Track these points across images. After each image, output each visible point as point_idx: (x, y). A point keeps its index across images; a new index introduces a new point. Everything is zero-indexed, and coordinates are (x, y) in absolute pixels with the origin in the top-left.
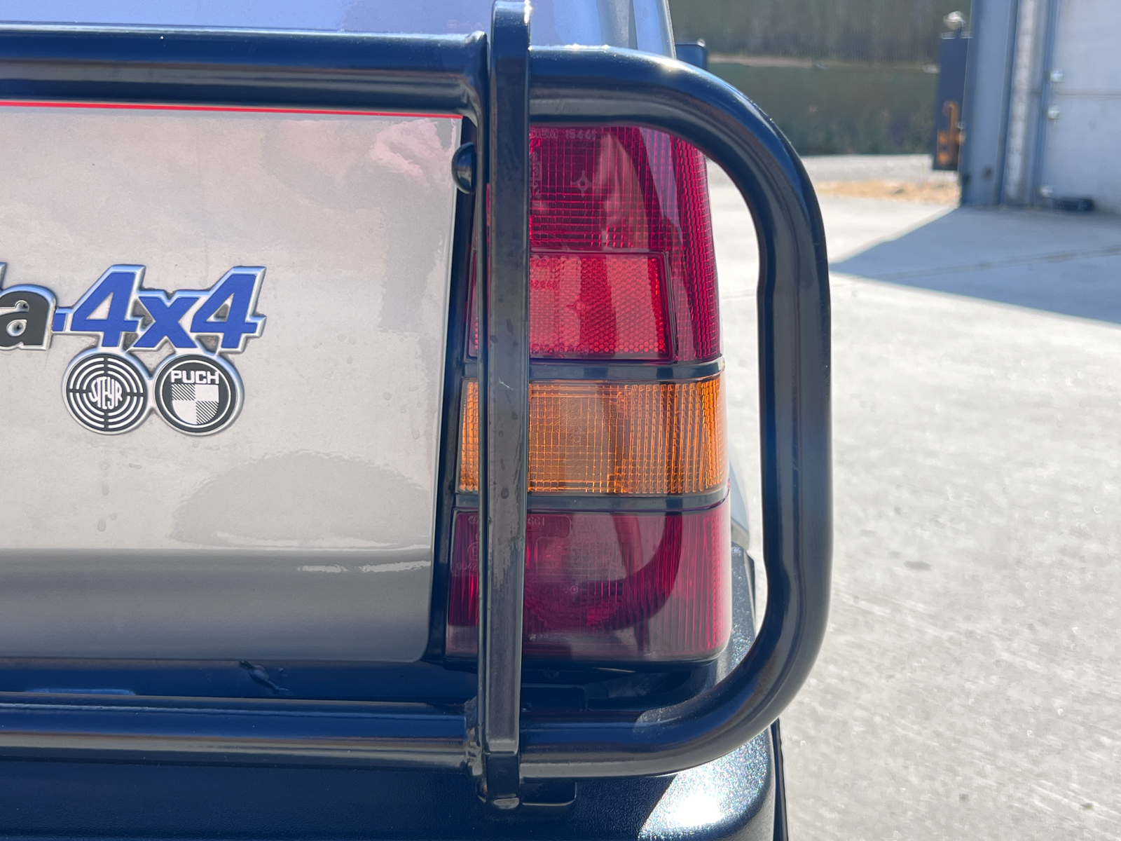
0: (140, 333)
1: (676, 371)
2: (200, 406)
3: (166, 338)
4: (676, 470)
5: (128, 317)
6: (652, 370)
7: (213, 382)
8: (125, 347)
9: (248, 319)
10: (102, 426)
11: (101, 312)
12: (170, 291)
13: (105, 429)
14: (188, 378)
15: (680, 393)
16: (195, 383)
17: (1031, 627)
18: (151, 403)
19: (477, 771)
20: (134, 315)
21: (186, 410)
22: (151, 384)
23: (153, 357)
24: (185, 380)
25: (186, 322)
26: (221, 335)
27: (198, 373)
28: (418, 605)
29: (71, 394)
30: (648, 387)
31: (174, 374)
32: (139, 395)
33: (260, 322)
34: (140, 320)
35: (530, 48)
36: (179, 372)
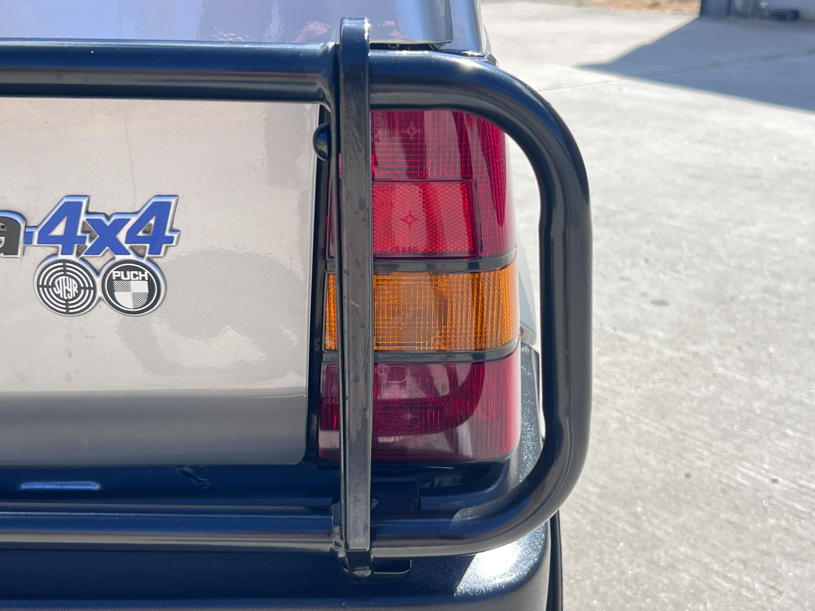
0: (89, 244)
1: (481, 264)
2: (135, 296)
3: (107, 248)
4: (481, 333)
5: (79, 233)
6: (464, 264)
7: (143, 279)
8: (78, 254)
9: (167, 234)
10: (65, 311)
11: (59, 230)
12: (109, 214)
13: (67, 313)
14: (126, 276)
15: (484, 279)
16: (130, 280)
17: (739, 348)
18: (99, 294)
19: (342, 554)
20: (83, 231)
21: (125, 299)
22: (98, 280)
23: (98, 261)
24: (123, 278)
25: (122, 236)
26: (148, 246)
27: (132, 273)
28: (296, 428)
29: (41, 289)
30: (461, 276)
31: (115, 274)
32: (90, 288)
33: (175, 235)
34: (88, 235)
35: (369, 54)
36: (118, 272)
